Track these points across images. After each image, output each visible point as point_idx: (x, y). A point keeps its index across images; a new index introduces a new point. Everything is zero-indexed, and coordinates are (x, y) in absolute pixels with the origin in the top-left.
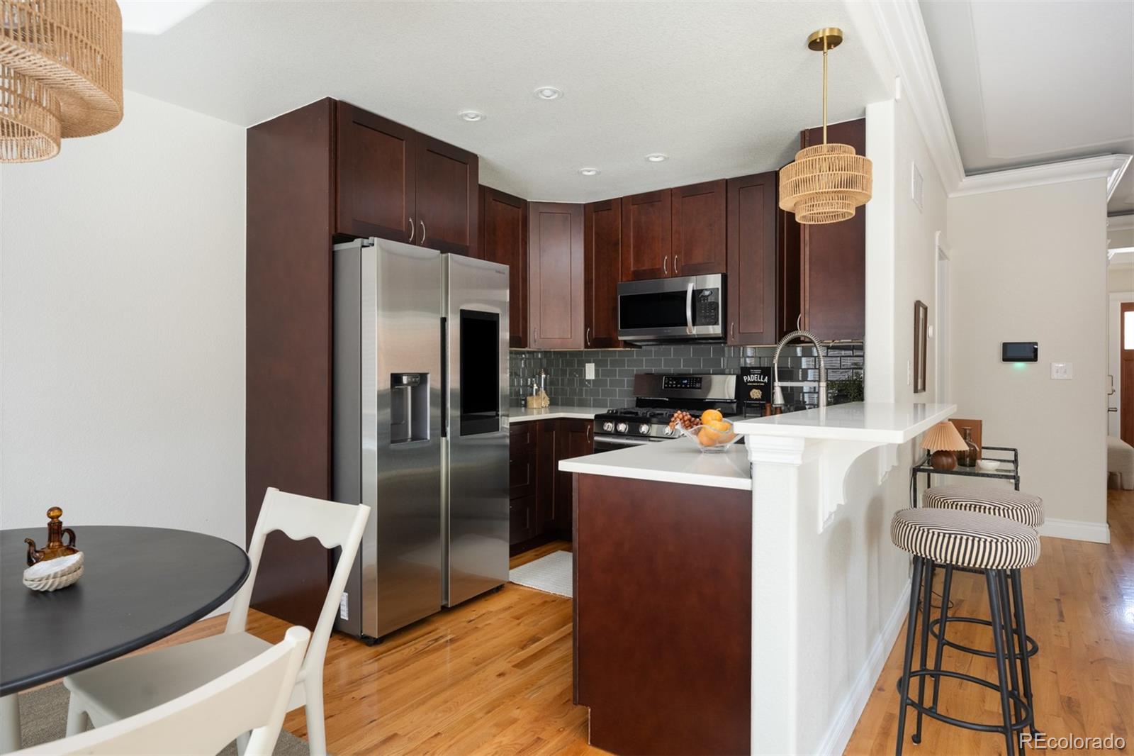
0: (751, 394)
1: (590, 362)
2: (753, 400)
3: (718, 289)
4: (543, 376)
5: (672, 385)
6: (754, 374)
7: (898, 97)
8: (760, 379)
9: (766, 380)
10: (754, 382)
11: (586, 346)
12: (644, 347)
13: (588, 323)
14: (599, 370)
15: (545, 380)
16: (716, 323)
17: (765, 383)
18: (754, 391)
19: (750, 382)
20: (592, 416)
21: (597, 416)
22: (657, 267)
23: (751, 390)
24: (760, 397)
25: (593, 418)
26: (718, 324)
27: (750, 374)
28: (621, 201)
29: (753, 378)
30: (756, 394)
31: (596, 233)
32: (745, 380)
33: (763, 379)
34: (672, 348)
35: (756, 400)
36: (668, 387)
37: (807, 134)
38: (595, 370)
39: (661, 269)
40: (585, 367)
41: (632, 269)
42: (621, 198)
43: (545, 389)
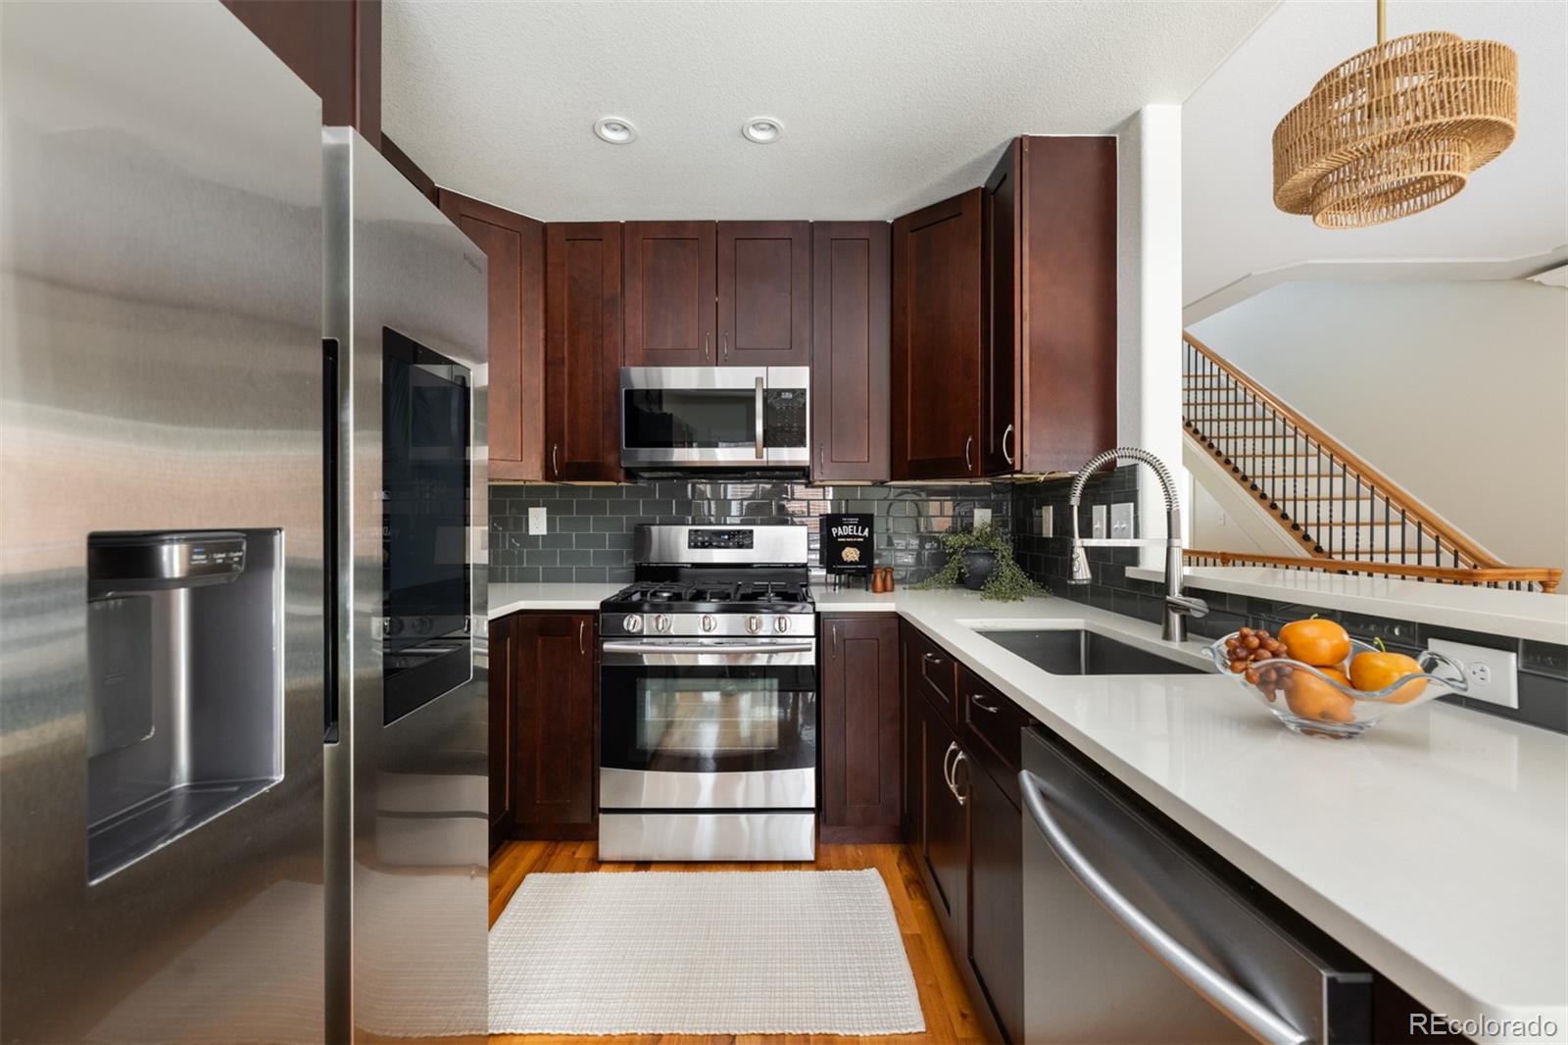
0: (844, 554)
1: (537, 505)
2: (846, 563)
3: (805, 390)
5: (702, 542)
6: (847, 525)
8: (857, 531)
9: (866, 533)
10: (848, 536)
11: (549, 478)
14: (555, 519)
16: (802, 444)
17: (864, 537)
18: (847, 549)
19: (842, 537)
20: (594, 604)
21: (603, 604)
23: (844, 549)
24: (857, 559)
25: (598, 607)
26: (805, 446)
27: (842, 525)
28: (622, 227)
29: (847, 530)
30: (851, 554)
32: (834, 533)
33: (862, 532)
35: (852, 563)
37: (1026, 143)
38: (548, 519)
39: (697, 352)
40: (527, 513)
42: (622, 223)
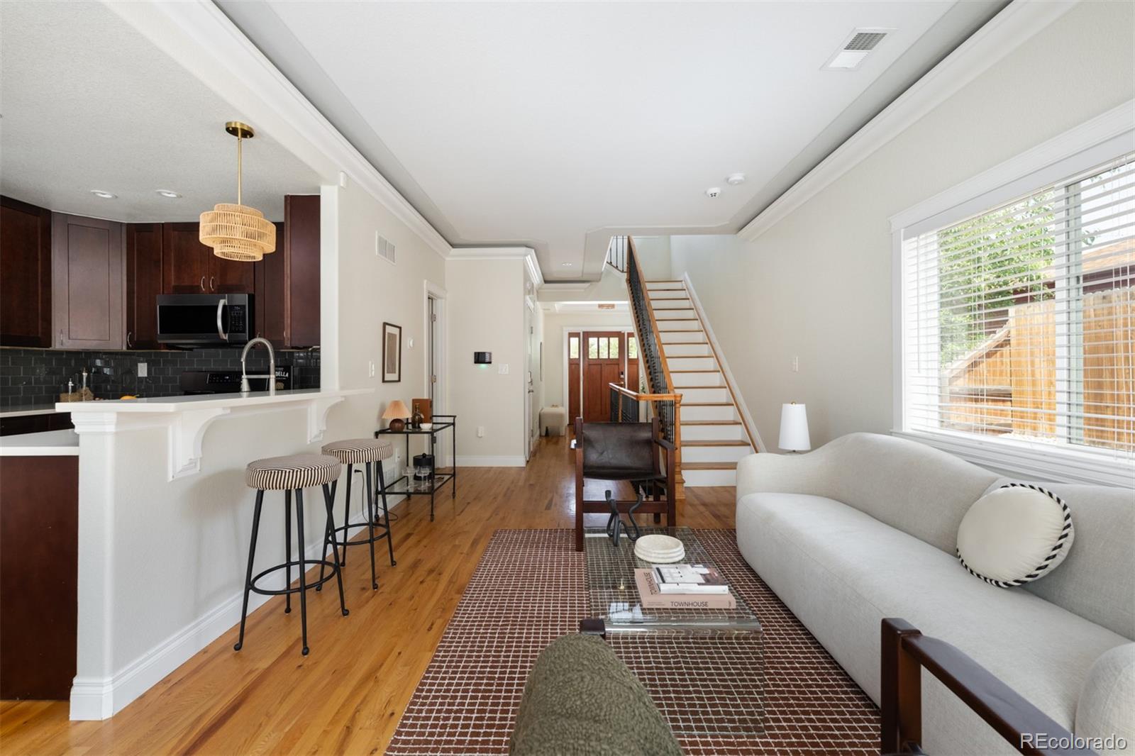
1: (140, 362)
4: (85, 374)
5: (215, 380)
7: (342, 185)
9: (287, 375)
11: (128, 348)
12: (195, 350)
13: (130, 328)
14: (153, 369)
15: (88, 378)
22: (196, 284)
28: (163, 226)
31: (138, 250)
34: (220, 351)
36: (212, 382)
38: (149, 368)
39: (199, 286)
40: (136, 366)
41: (173, 284)
42: (163, 224)
43: (88, 385)
